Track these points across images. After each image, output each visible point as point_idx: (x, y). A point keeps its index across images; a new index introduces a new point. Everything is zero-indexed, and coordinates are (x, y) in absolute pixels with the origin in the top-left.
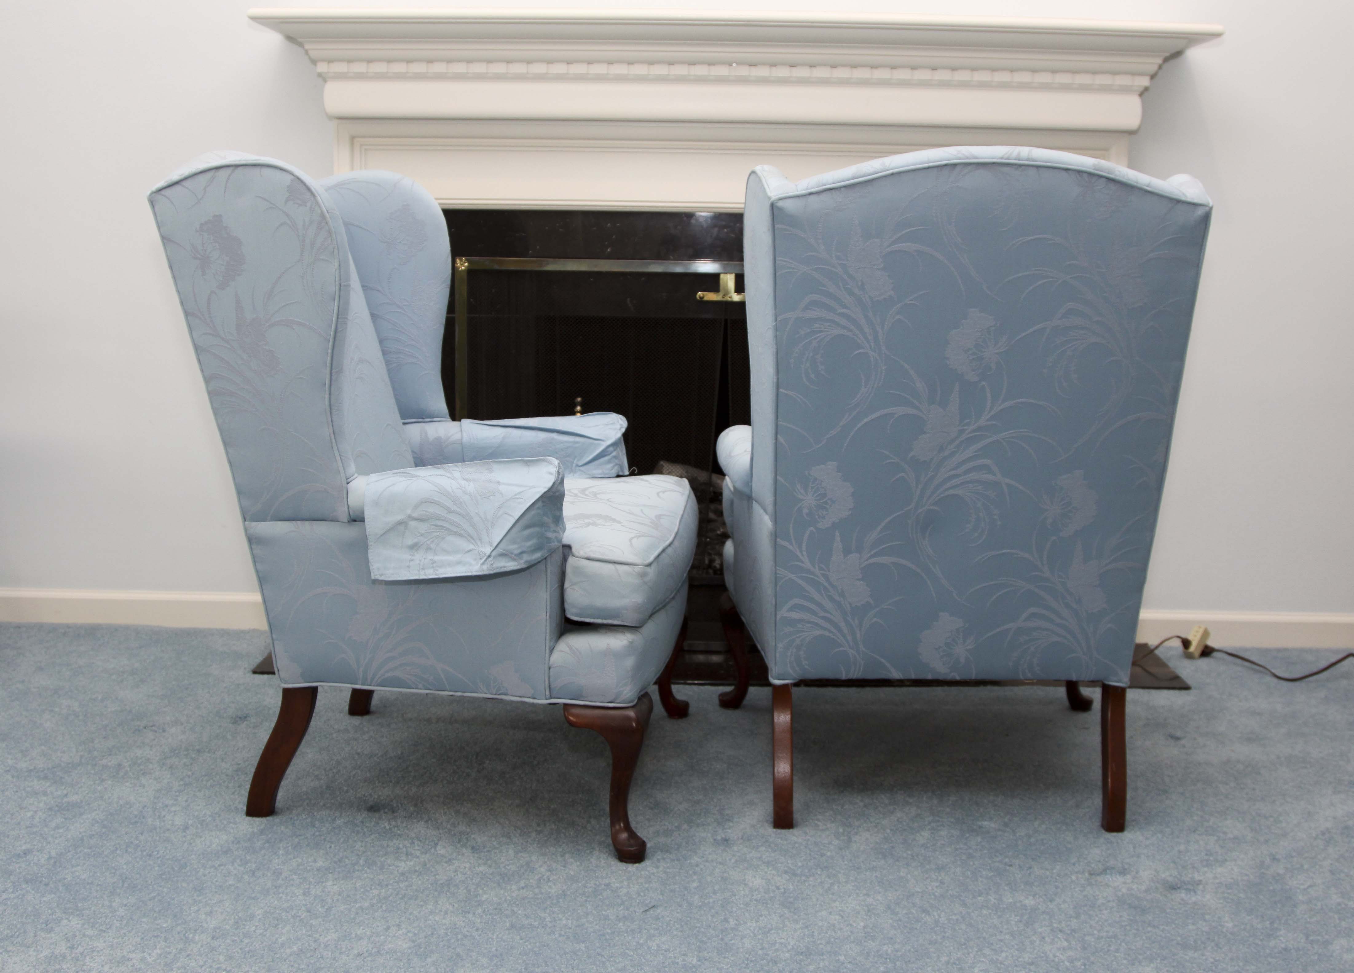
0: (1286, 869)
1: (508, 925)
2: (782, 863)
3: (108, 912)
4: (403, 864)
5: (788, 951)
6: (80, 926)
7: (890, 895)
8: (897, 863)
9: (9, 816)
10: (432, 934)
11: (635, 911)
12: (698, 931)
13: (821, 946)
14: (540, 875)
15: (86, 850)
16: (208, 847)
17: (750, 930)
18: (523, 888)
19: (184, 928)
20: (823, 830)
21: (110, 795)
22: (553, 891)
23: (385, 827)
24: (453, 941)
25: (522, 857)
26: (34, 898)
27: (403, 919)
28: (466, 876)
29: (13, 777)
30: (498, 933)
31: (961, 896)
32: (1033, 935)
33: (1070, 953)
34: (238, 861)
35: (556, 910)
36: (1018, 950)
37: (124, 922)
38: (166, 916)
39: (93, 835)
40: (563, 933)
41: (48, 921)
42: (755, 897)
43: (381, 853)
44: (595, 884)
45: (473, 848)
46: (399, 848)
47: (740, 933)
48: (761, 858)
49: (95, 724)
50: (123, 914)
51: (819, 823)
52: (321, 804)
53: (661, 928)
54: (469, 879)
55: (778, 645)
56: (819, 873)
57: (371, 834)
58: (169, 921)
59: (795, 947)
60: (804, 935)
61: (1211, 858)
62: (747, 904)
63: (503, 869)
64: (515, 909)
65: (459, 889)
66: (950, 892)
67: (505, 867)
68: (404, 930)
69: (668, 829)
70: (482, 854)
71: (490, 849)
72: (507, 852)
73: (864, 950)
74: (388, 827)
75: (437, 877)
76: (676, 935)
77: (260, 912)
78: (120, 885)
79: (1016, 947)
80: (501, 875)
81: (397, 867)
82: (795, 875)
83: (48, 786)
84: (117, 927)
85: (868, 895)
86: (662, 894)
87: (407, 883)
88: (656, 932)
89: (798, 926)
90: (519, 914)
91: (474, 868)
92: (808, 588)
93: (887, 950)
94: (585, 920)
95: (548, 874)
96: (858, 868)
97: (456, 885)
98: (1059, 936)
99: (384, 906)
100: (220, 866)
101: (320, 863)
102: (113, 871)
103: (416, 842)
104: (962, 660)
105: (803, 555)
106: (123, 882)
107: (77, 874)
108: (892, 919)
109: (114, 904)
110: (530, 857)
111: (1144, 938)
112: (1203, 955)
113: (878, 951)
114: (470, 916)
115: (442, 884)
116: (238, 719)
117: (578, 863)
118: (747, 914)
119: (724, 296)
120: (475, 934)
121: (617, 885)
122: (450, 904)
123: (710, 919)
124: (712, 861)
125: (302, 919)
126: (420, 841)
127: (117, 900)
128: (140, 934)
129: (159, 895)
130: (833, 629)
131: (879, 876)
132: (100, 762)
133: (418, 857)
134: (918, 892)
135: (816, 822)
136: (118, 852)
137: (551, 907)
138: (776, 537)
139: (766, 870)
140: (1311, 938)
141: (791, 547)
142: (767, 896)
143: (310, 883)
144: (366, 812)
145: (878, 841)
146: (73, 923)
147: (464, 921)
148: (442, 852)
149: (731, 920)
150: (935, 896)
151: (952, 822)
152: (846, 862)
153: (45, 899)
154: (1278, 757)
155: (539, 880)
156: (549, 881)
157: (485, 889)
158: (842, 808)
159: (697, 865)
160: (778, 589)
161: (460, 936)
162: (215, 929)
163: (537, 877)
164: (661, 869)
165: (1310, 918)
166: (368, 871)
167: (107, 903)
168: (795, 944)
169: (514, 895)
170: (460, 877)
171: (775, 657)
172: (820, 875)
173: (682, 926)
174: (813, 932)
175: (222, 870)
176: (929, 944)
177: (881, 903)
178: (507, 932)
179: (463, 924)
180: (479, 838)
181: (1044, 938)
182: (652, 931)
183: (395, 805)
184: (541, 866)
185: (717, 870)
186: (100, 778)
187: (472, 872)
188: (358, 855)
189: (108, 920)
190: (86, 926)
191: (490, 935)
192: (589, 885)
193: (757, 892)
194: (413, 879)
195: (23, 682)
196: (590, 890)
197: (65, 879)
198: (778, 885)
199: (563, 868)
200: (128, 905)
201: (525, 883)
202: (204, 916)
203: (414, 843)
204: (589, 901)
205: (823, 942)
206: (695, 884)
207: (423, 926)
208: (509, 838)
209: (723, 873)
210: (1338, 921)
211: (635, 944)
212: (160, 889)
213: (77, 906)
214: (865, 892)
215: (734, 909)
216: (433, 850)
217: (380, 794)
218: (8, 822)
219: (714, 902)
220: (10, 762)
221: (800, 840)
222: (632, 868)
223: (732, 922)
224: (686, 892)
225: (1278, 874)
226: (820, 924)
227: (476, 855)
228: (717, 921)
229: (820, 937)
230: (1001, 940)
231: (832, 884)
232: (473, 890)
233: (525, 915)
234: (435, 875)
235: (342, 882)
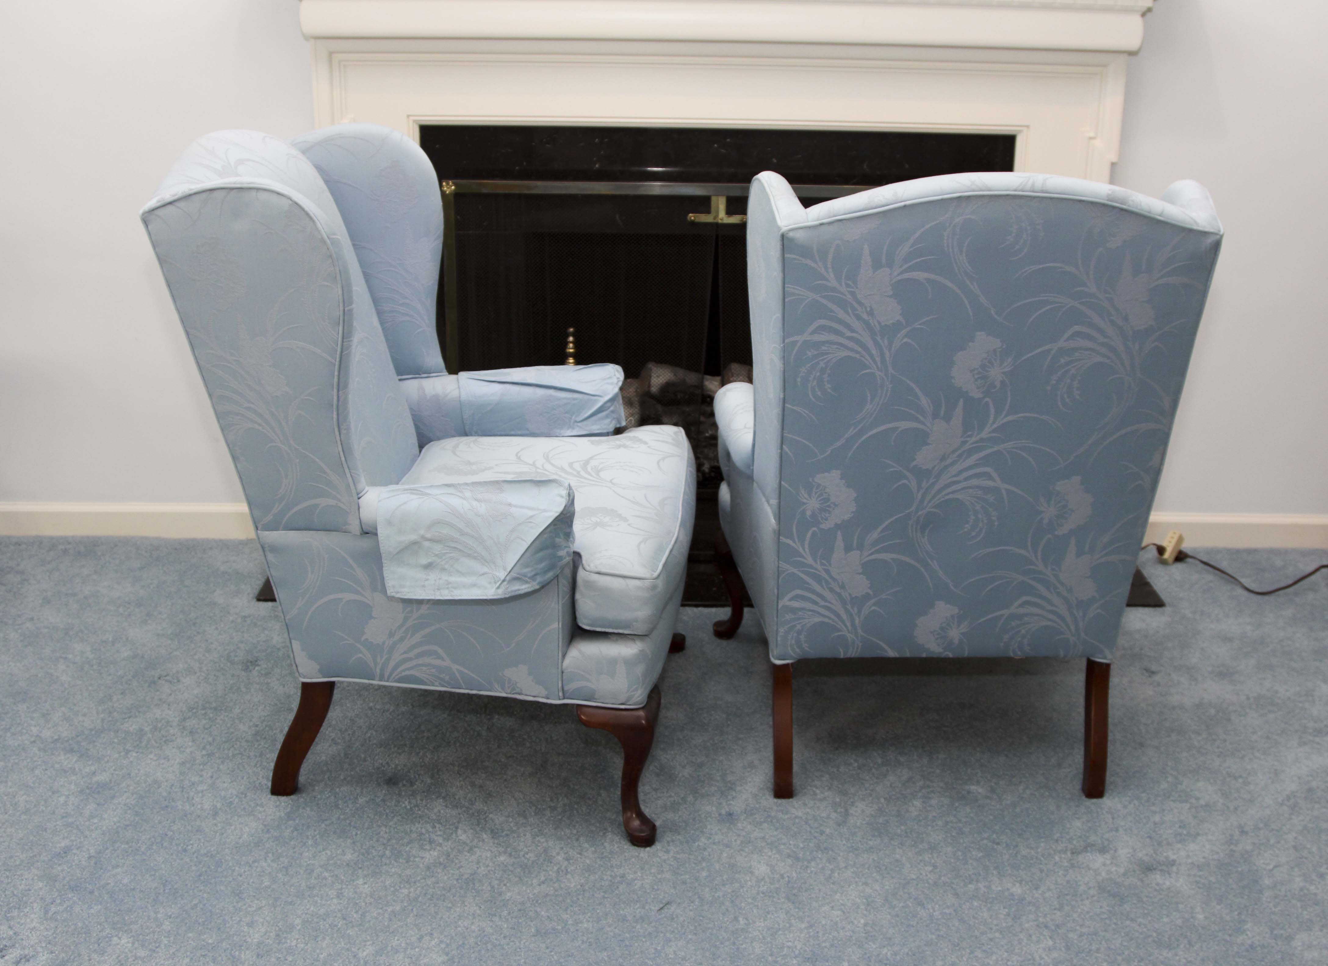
0: (1254, 844)
1: (533, 930)
2: (784, 844)
3: (154, 926)
4: (427, 855)
5: (796, 957)
6: (130, 945)
7: (887, 883)
8: (892, 842)
9: (43, 803)
10: (463, 944)
11: (650, 909)
12: (711, 934)
13: (826, 950)
14: (558, 866)
15: (123, 846)
16: (240, 838)
17: (759, 931)
18: (543, 882)
19: (230, 944)
20: (820, 800)
21: (136, 771)
22: (572, 886)
23: (406, 807)
24: (483, 952)
25: (539, 841)
26: (82, 910)
27: (434, 925)
28: (489, 868)
29: (39, 750)
30: (524, 941)
31: (953, 883)
32: (1021, 932)
33: (1055, 955)
34: (270, 855)
35: (576, 909)
36: (1007, 952)
37: (172, 939)
38: (210, 929)
39: (127, 826)
40: (585, 939)
41: (99, 939)
42: (761, 889)
43: (405, 841)
44: (611, 876)
45: (492, 831)
46: (422, 834)
47: (750, 935)
48: (763, 838)
49: (110, 675)
50: (169, 928)
51: (818, 791)
52: (342, 777)
53: (676, 931)
54: (491, 872)
55: (779, 630)
56: (820, 856)
57: (393, 817)
58: (214, 936)
59: (802, 951)
60: (810, 936)
61: (1185, 832)
62: (754, 899)
63: (523, 859)
64: (538, 910)
65: (483, 885)
66: (943, 878)
67: (524, 856)
68: (436, 940)
69: (674, 801)
70: (501, 839)
71: (508, 833)
72: (525, 835)
73: (865, 953)
74: (409, 807)
75: (461, 870)
76: (691, 939)
77: (298, 921)
78: (162, 891)
79: (1006, 947)
80: (521, 866)
81: (422, 858)
82: (798, 859)
83: (76, 762)
84: (165, 945)
85: (866, 884)
86: (675, 888)
87: (433, 879)
88: (672, 936)
89: (803, 926)
90: (542, 916)
91: (496, 858)
92: (809, 580)
93: (887, 953)
94: (604, 922)
95: (566, 863)
96: (856, 850)
97: (480, 881)
98: (1045, 933)
99: (414, 909)
100: (254, 862)
101: (348, 857)
102: (153, 873)
103: (437, 826)
104: (956, 641)
105: (805, 552)
106: (164, 885)
107: (119, 877)
108: (890, 914)
109: (159, 916)
110: (547, 841)
111: (1123, 934)
112: (1176, 955)
113: (878, 955)
114: (496, 919)
115: (466, 879)
116: (249, 664)
117: (593, 849)
118: (755, 911)
119: (715, 218)
120: (503, 942)
121: (631, 876)
122: (477, 905)
123: (721, 918)
124: (719, 842)
125: (339, 929)
126: (441, 824)
127: (161, 910)
128: (188, 953)
129: (200, 902)
130: (833, 617)
131: (876, 859)
132: (122, 727)
133: (440, 845)
134: (913, 879)
135: (814, 789)
136: (154, 847)
137: (572, 906)
138: (779, 534)
139: (770, 854)
140: (1275, 932)
141: (794, 545)
142: (772, 887)
143: (342, 881)
144: (386, 787)
145: (873, 813)
146: (123, 942)
147: (491, 927)
148: (463, 837)
149: (741, 919)
150: (928, 883)
151: (942, 788)
152: (844, 842)
153: (92, 911)
154: (1248, 698)
155: (558, 872)
156: (567, 873)
157: (508, 885)
158: (838, 770)
159: (705, 849)
160: (780, 581)
161: (489, 946)
162: (259, 944)
163: (555, 868)
164: (671, 854)
165: (1275, 906)
166: (396, 864)
167: (152, 914)
168: (801, 948)
169: (535, 891)
170: (482, 870)
171: (777, 640)
172: (821, 859)
173: (696, 927)
174: (818, 932)
175: (257, 867)
176: (925, 945)
177: (879, 894)
178: (533, 939)
179: (491, 931)
180: (498, 819)
181: (1030, 936)
182: (668, 935)
183: (412, 776)
184: (558, 854)
185: (725, 855)
186: (124, 749)
187: (494, 863)
188: (384, 844)
189: (156, 936)
190: (136, 945)
191: (518, 944)
192: (605, 878)
193: (763, 883)
194: (438, 873)
195: (32, 619)
196: (607, 883)
197: (108, 884)
198: (782, 872)
199: (579, 856)
200: (173, 916)
201: (545, 876)
202: (246, 929)
203: (435, 827)
204: (607, 898)
205: (827, 944)
206: (704, 874)
207: (454, 935)
208: (525, 817)
209: (730, 858)
210: (1300, 910)
211: (653, 951)
212: (201, 894)
213: (124, 919)
214: (863, 880)
215: (743, 904)
216: (454, 836)
217: (397, 762)
218: (43, 811)
219: (723, 896)
220: (34, 730)
221: (800, 814)
222: (644, 853)
223: (742, 921)
224: (696, 884)
225: (1247, 852)
226: (824, 922)
227: (496, 841)
228: (727, 921)
229: (824, 938)
230: (991, 940)
231: (832, 871)
232: (496, 886)
233: (548, 917)
234: (459, 868)
235: (371, 880)
